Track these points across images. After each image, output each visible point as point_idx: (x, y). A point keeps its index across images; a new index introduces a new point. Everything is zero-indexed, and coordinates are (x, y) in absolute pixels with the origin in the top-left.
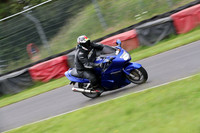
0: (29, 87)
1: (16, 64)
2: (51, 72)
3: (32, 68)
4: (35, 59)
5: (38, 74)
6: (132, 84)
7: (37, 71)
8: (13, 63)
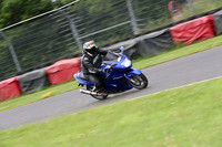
0: (169, 49)
1: (156, 24)
2: (195, 33)
3: (172, 28)
4: (176, 18)
5: (180, 35)
6: (134, 89)
7: (177, 31)
8: (152, 22)
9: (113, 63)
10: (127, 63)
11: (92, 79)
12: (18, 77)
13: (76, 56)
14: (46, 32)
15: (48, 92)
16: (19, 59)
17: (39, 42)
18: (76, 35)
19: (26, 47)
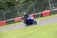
9: (29, 18)
10: (32, 18)
11: (25, 21)
12: (35, 14)
13: (50, 10)
14: (42, 3)
15: (42, 18)
16: (35, 10)
17: (40, 6)
18: (50, 4)
19: (37, 7)
